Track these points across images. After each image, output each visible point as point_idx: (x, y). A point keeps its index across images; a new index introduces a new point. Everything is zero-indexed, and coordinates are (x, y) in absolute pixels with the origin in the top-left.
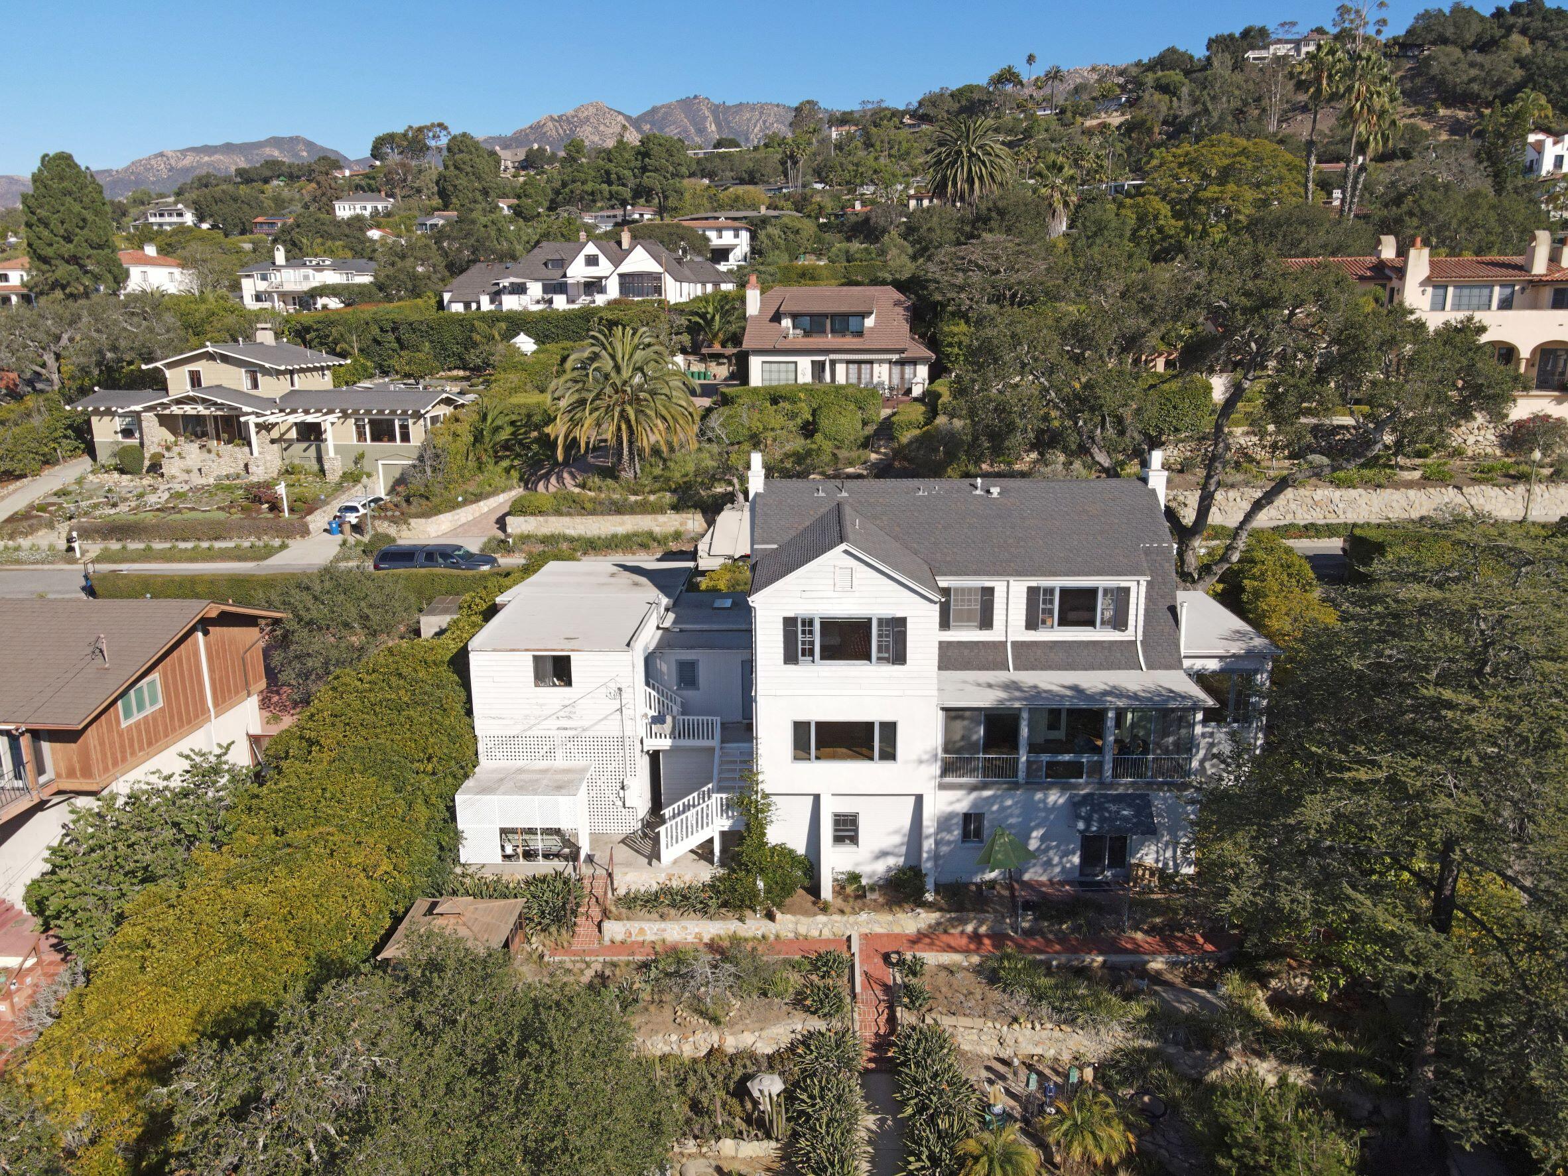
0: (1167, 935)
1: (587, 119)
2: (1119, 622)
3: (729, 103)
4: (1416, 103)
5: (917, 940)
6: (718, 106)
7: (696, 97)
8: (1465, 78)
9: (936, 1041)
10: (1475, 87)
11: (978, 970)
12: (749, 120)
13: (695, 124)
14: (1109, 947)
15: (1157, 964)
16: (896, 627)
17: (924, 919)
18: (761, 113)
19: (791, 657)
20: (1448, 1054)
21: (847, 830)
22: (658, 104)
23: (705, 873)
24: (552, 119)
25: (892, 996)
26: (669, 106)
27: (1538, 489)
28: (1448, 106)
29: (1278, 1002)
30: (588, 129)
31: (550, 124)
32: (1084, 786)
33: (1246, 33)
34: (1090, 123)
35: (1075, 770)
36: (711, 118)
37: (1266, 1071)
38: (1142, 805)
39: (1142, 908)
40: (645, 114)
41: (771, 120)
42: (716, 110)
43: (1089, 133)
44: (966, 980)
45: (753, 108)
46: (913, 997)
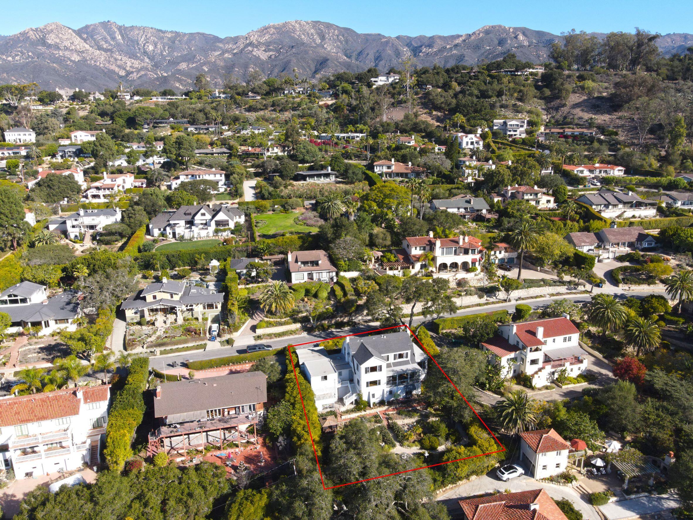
0: (419, 404)
1: (52, 31)
2: (407, 357)
3: (126, 26)
4: (426, 108)
5: (385, 411)
6: (121, 27)
7: (108, 21)
8: (440, 102)
9: (395, 424)
10: (443, 105)
11: (397, 413)
12: (138, 34)
13: (110, 35)
14: (412, 407)
15: (419, 408)
16: (381, 367)
17: (386, 407)
18: (144, 32)
19: (366, 372)
20: (454, 413)
21: (373, 396)
22: (89, 24)
23: (353, 406)
24: (32, 30)
25: (388, 419)
26: (95, 25)
27: (464, 298)
28: (435, 111)
29: (435, 410)
30: (52, 36)
31: (31, 32)
32: (405, 384)
33: (369, 71)
34: (321, 103)
35: (404, 382)
36: (118, 32)
37: (434, 419)
38: (413, 385)
39: (415, 400)
40: (82, 28)
41: (149, 35)
42: (120, 28)
43: (320, 107)
44: (395, 415)
45: (139, 29)
46: (391, 418)
